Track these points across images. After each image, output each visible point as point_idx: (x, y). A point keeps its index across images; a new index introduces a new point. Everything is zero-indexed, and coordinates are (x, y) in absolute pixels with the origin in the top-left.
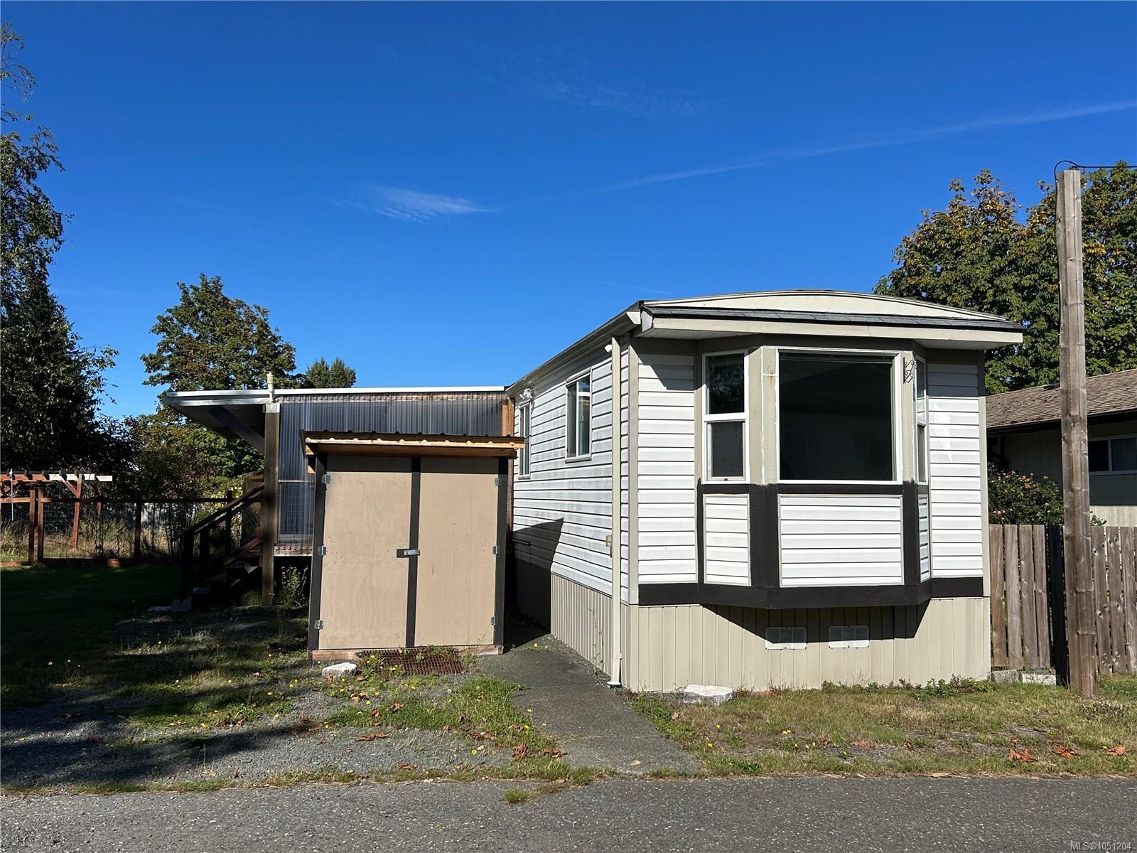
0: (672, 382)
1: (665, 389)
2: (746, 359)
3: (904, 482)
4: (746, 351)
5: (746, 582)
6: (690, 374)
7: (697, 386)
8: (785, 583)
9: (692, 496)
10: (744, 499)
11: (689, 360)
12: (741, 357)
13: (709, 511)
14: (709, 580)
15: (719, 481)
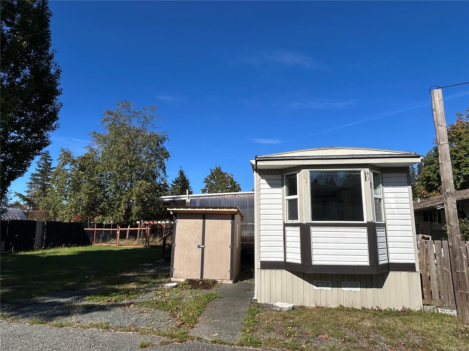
0: (273, 185)
1: (270, 187)
2: (297, 175)
3: (367, 222)
4: (297, 172)
5: (299, 262)
6: (280, 182)
7: (283, 186)
8: (314, 263)
9: (282, 227)
10: (298, 229)
11: (280, 177)
12: (296, 174)
13: (287, 233)
14: (288, 260)
15: (290, 222)
